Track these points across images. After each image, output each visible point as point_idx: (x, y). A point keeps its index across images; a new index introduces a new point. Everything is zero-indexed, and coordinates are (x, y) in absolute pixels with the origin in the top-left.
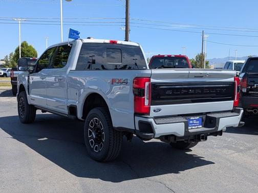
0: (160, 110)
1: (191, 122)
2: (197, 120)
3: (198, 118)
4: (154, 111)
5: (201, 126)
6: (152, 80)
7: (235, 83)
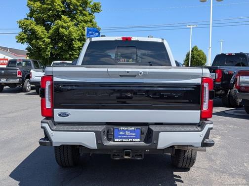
0: (68, 115)
1: (121, 133)
2: (131, 131)
3: (133, 128)
4: (60, 115)
5: (139, 140)
6: (56, 79)
7: (203, 86)
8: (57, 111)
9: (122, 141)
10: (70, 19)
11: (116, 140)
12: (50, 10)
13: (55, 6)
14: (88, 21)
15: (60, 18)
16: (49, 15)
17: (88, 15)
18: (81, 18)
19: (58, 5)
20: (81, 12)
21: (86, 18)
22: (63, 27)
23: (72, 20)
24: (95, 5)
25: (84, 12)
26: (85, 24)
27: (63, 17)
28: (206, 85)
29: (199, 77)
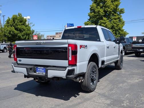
0: (21, 61)
1: (39, 69)
2: (42, 69)
5: (45, 73)
6: (17, 46)
7: (68, 48)
8: (18, 59)
9: (39, 73)
10: (107, 19)
11: (37, 72)
12: (98, 15)
13: (100, 13)
14: (116, 19)
15: (102, 19)
16: (97, 18)
17: (117, 16)
18: (113, 17)
19: (102, 13)
20: (113, 14)
21: (115, 17)
22: (103, 23)
23: (108, 19)
24: (121, 10)
25: (115, 14)
26: (115, 20)
27: (104, 18)
28: (70, 48)
29: (67, 44)
